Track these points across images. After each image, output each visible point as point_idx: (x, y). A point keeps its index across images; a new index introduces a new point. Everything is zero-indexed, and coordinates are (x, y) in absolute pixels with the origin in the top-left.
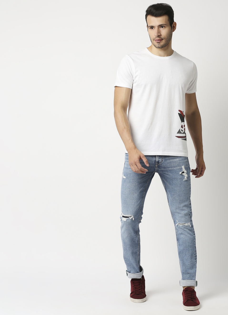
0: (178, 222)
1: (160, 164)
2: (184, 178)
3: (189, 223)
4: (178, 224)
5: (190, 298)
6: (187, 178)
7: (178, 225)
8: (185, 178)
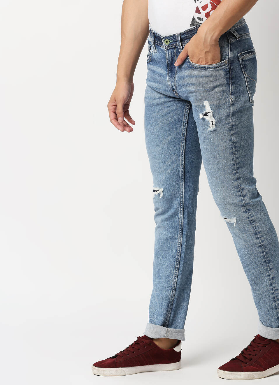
2: (209, 126)
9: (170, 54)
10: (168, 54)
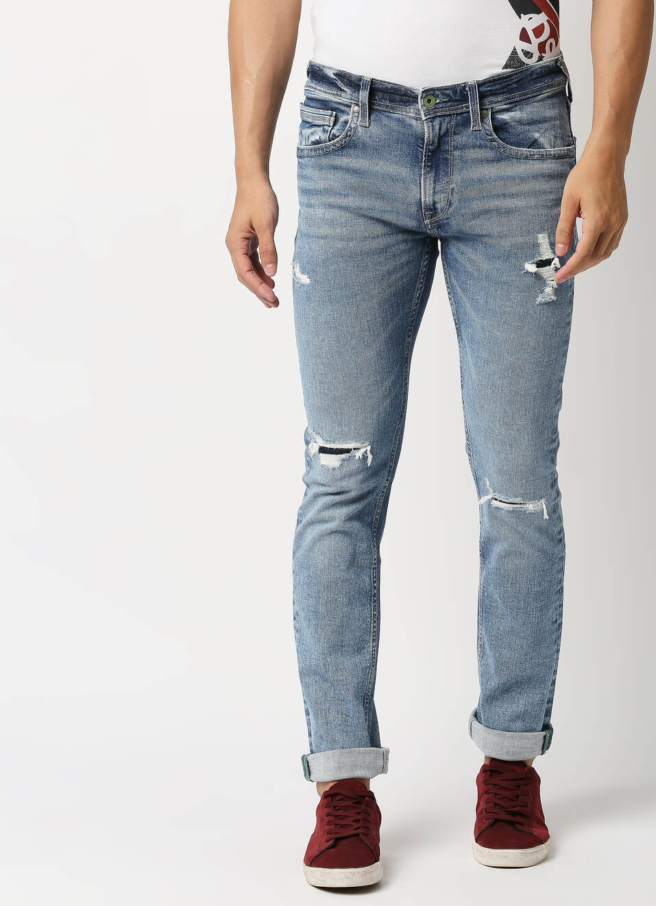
0: (491, 490)
1: (441, 216)
2: (542, 292)
3: (543, 501)
4: (489, 497)
5: (508, 812)
6: (557, 291)
7: (490, 501)
8: (548, 290)
9: (437, 128)
10: (433, 130)
